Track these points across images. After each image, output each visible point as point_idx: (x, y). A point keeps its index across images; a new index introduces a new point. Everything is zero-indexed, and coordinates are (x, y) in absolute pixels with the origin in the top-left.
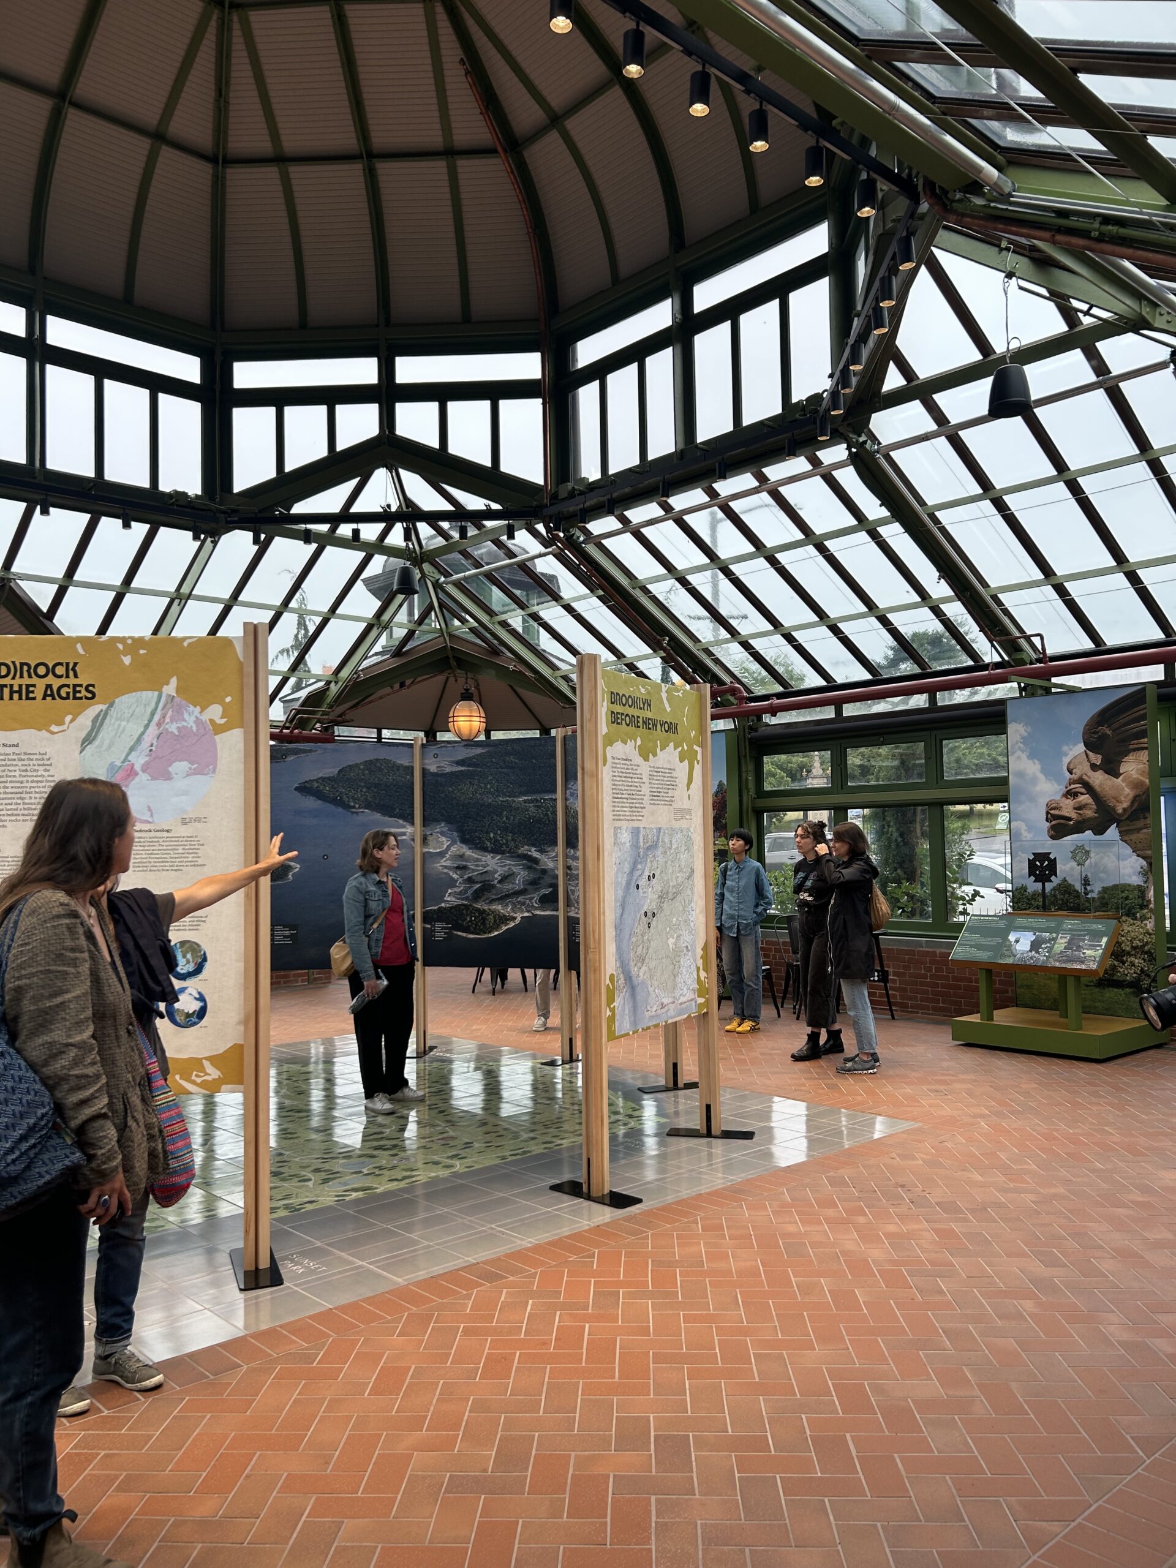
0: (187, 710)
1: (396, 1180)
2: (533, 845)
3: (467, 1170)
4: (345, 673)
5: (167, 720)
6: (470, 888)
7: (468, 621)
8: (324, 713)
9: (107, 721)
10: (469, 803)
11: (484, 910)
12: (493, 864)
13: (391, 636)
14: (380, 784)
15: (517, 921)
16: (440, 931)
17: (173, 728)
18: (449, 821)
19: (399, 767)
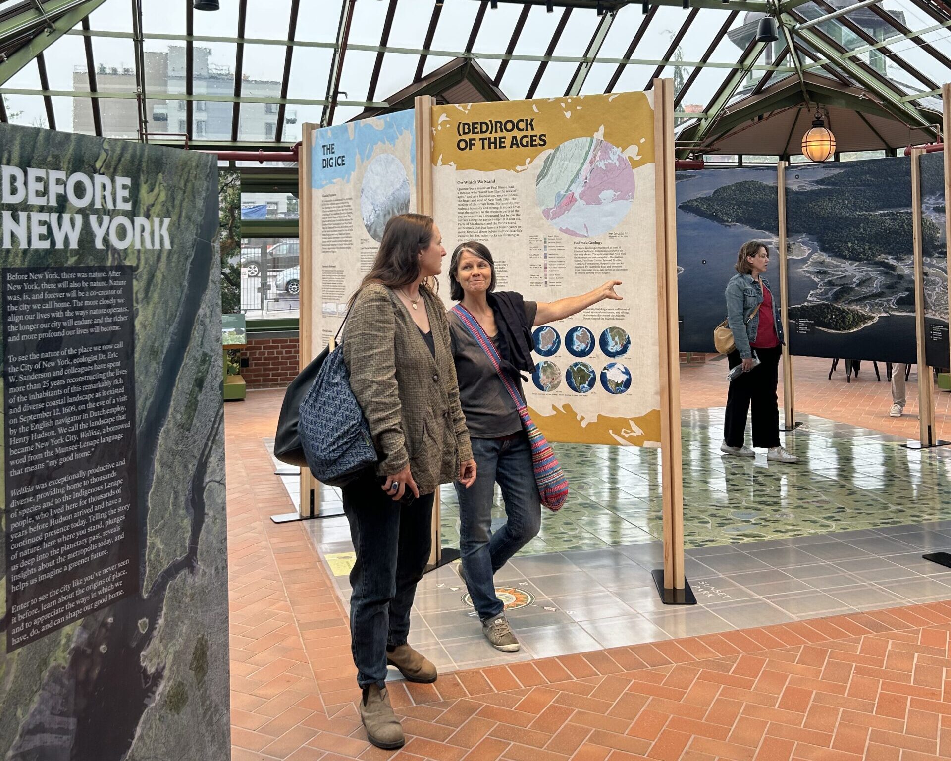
0: (611, 151)
1: (780, 531)
2: (890, 254)
3: (842, 531)
4: (713, 111)
5: (598, 158)
6: (830, 290)
7: (820, 59)
8: (696, 145)
9: (554, 161)
10: (828, 217)
11: (844, 309)
12: (851, 270)
13: (751, 78)
14: (749, 202)
15: (876, 320)
16: (803, 326)
17: (602, 165)
18: (810, 232)
19: (765, 188)
